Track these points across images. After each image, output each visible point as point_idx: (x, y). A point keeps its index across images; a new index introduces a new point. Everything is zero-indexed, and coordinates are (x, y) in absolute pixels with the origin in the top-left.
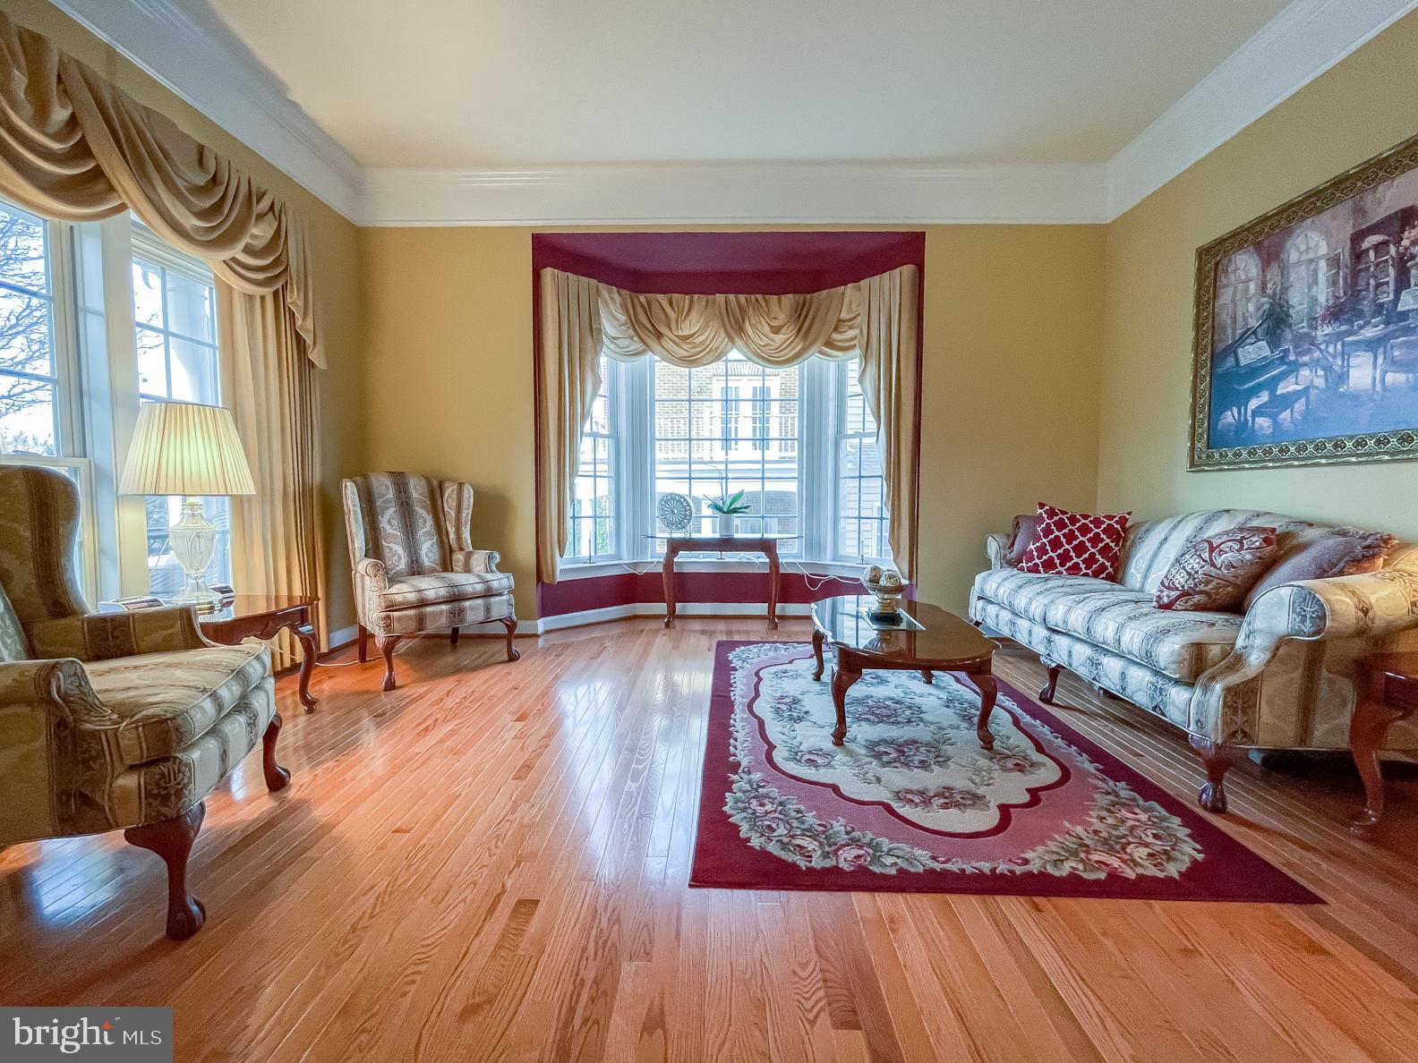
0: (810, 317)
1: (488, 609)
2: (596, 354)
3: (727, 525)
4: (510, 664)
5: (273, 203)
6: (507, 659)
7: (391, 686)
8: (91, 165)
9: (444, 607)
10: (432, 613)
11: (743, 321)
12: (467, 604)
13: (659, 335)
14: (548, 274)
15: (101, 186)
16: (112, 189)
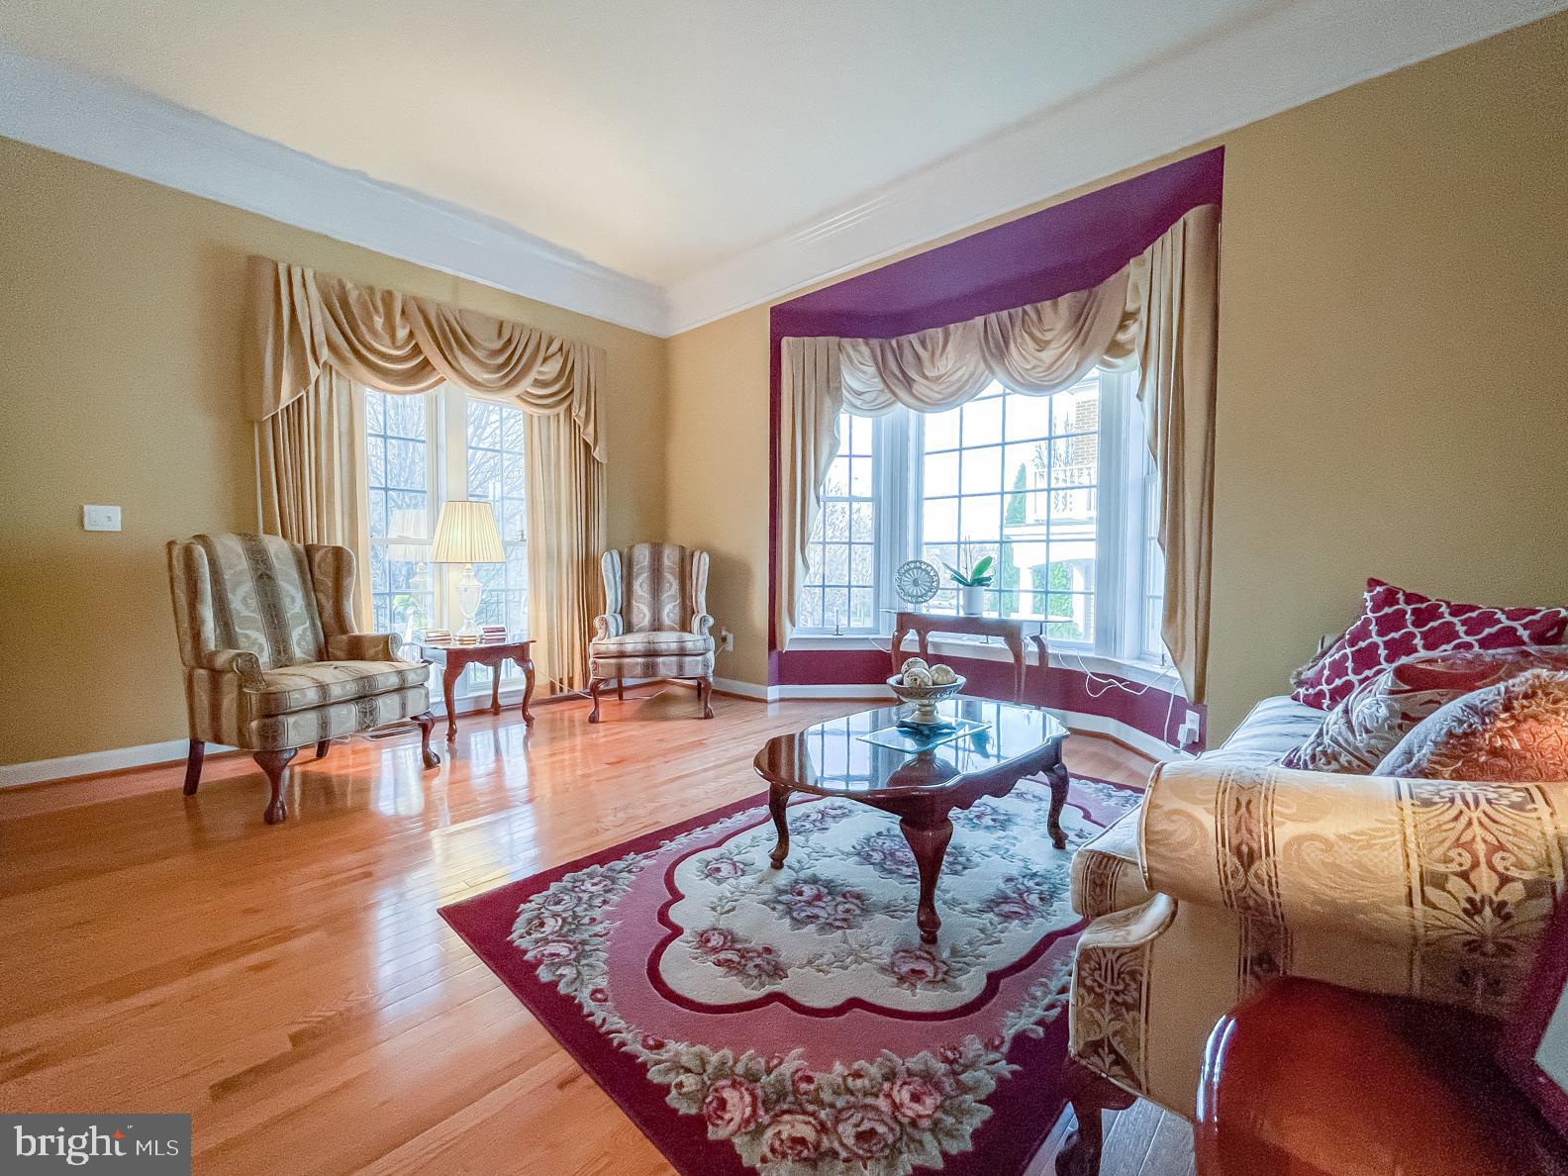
0: (1087, 325)
1: (681, 667)
2: (836, 411)
3: (970, 601)
4: (704, 721)
5: (562, 345)
6: (703, 716)
7: (593, 720)
8: (422, 357)
9: (640, 660)
10: (628, 664)
11: (1007, 347)
12: (660, 660)
13: (908, 382)
14: (786, 342)
15: (429, 369)
16: (434, 369)
